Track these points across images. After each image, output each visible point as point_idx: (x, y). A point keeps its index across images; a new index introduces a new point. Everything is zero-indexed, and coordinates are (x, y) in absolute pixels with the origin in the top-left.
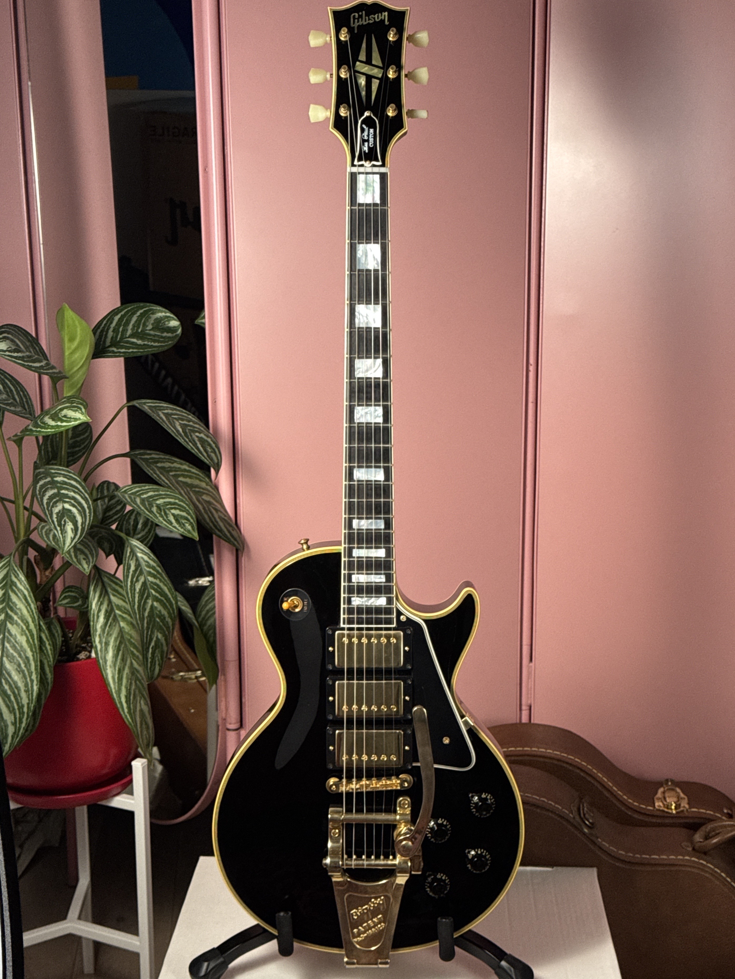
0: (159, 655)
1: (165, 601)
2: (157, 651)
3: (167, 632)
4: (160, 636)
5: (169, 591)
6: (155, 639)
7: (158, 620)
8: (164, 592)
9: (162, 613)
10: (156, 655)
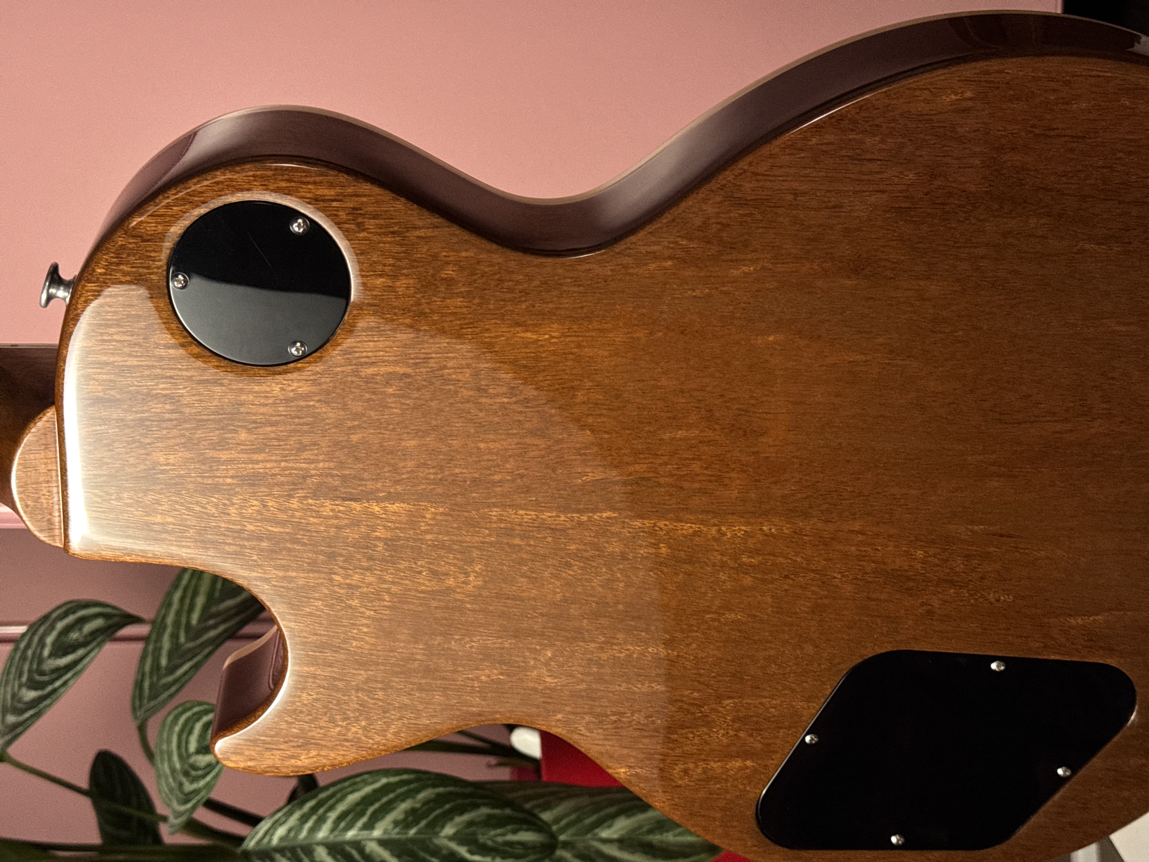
0: (493, 833)
1: (377, 805)
2: (482, 839)
3: (447, 806)
4: (449, 830)
5: (358, 790)
6: (453, 846)
7: (412, 832)
8: (358, 804)
9: (401, 817)
10: (489, 843)
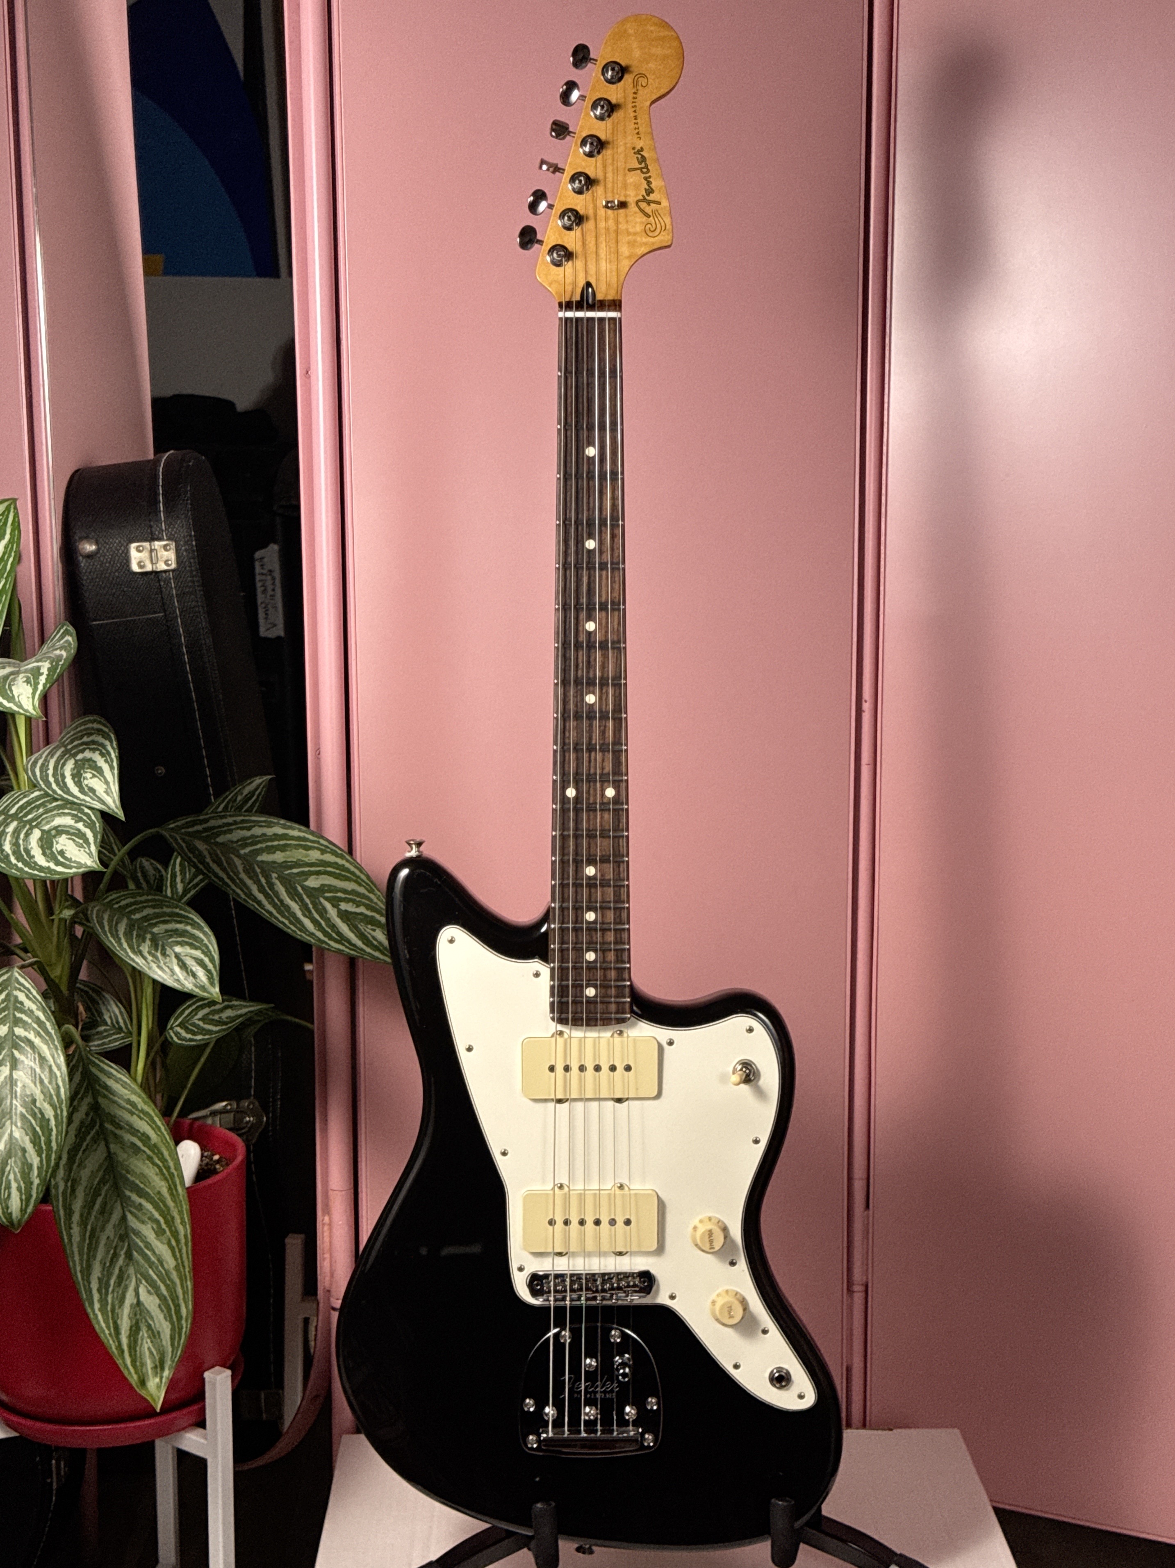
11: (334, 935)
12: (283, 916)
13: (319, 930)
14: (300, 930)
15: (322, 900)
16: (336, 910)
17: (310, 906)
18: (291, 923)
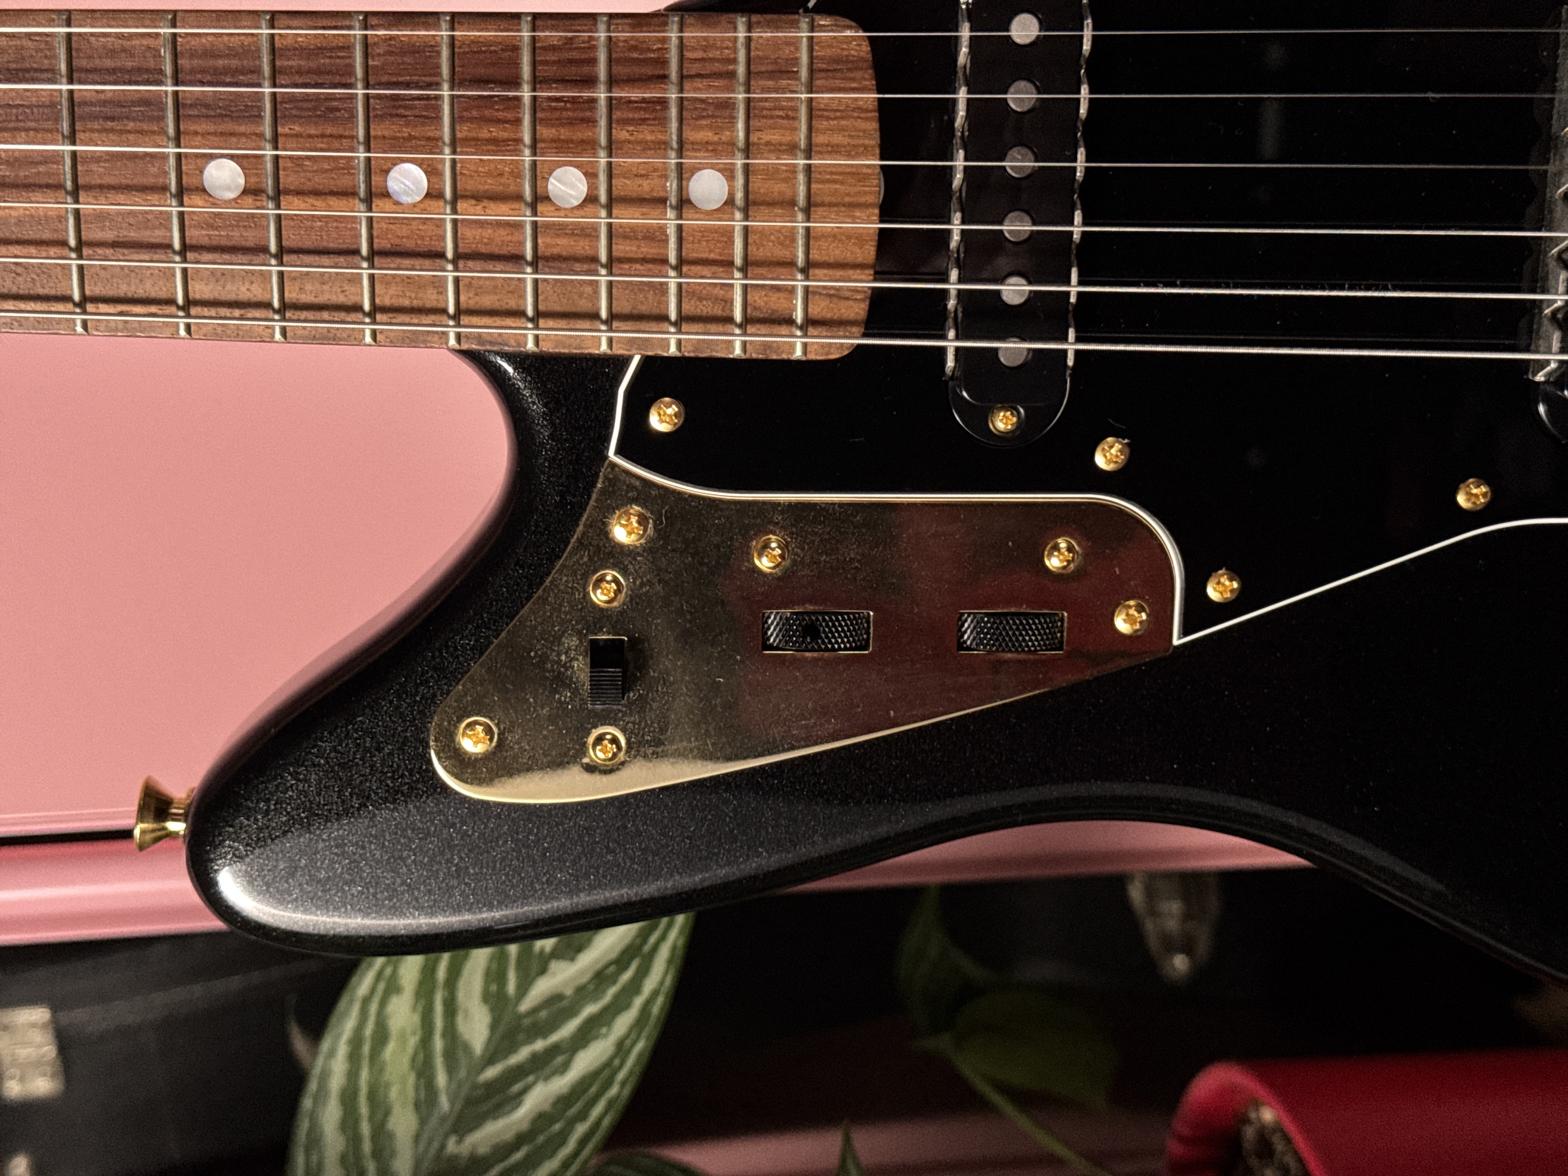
11: (627, 976)
12: (561, 1139)
13: (609, 1024)
14: (608, 1084)
15: (525, 1006)
16: (554, 965)
17: (539, 1045)
18: (582, 1116)
